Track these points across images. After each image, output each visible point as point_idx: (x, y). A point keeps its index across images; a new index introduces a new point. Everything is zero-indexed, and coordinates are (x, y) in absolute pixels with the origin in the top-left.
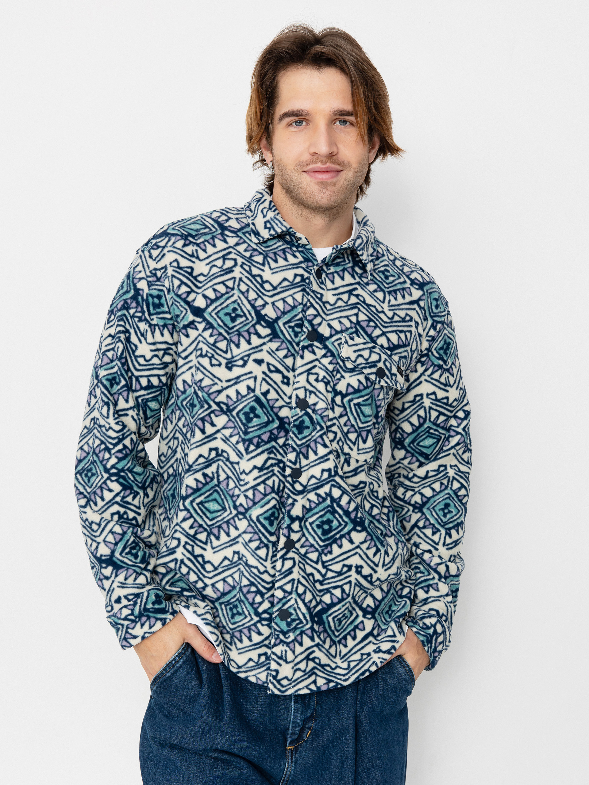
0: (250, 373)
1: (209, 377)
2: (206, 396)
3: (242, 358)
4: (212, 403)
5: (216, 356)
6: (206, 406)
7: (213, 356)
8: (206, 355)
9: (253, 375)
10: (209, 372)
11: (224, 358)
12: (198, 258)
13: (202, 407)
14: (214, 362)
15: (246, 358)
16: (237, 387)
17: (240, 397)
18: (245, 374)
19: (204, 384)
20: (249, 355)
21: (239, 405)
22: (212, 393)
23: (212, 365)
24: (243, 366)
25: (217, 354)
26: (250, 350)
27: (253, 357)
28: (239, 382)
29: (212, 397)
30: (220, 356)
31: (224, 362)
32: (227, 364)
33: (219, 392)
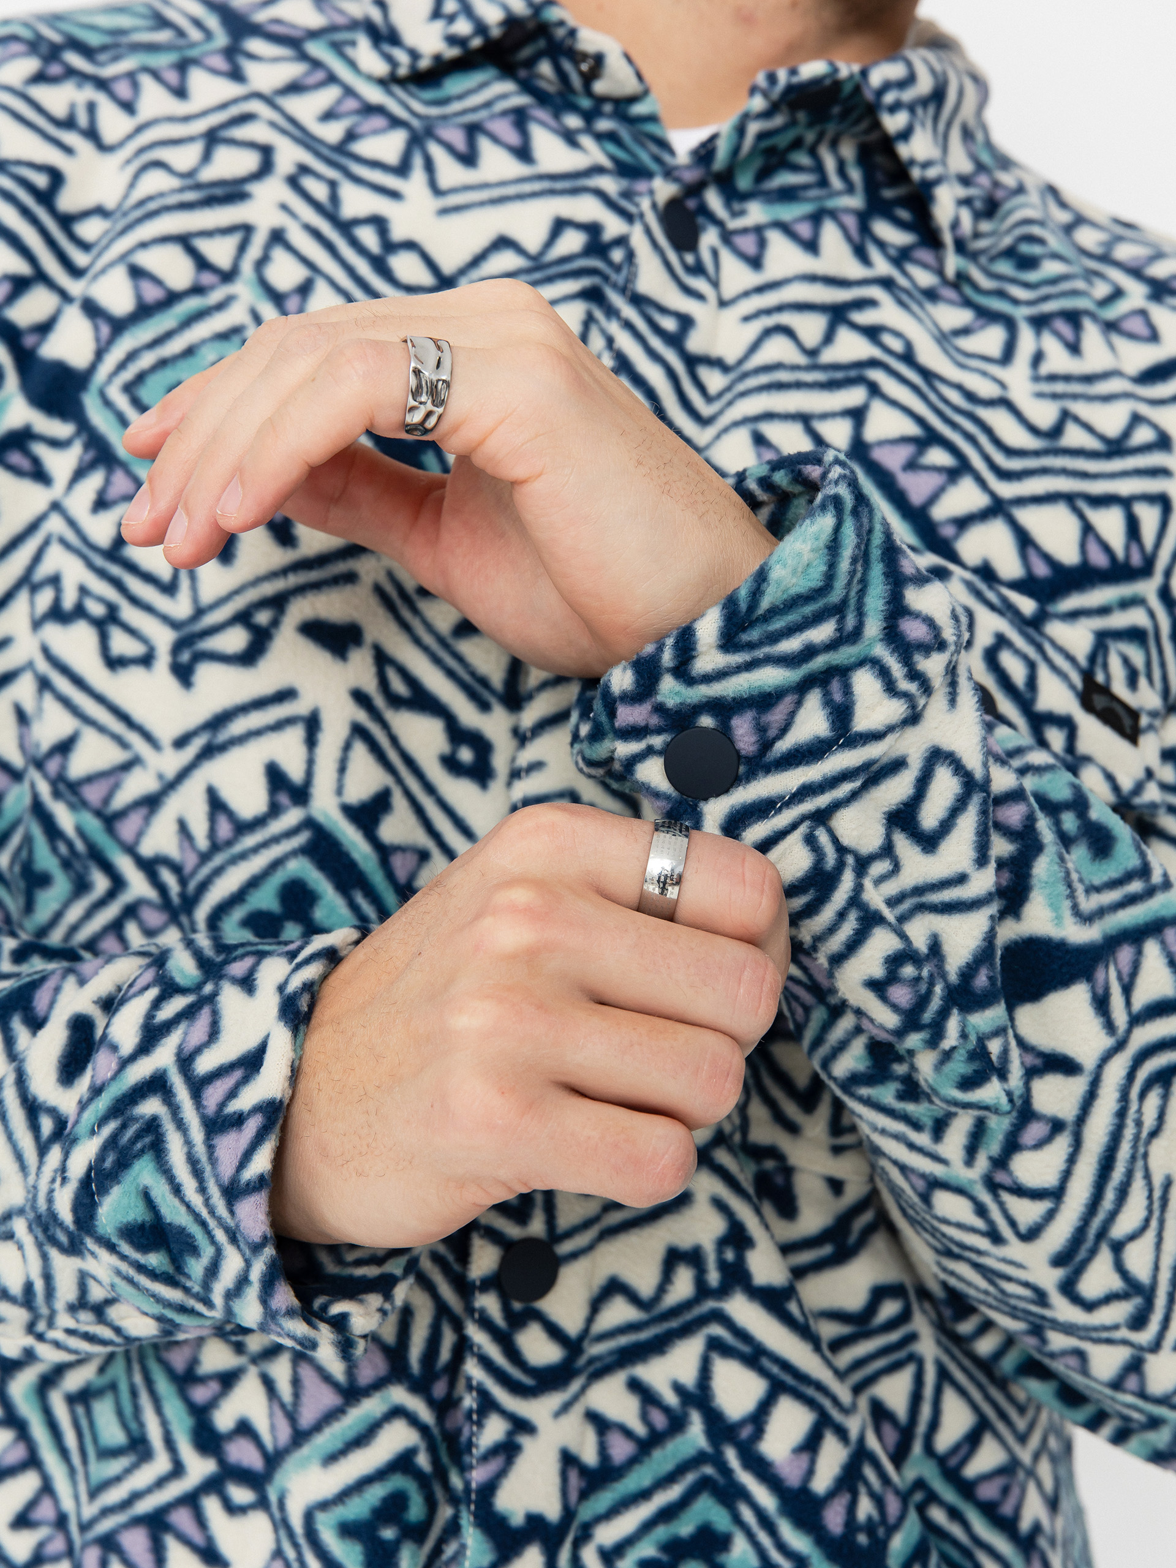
0: (285, 695)
1: (101, 729)
2: (93, 825)
3: (243, 618)
4: (125, 865)
5: (130, 614)
6: (101, 883)
7: (112, 616)
8: (80, 612)
9: (299, 707)
10: (100, 699)
11: (166, 619)
12: (92, 134)
13: (81, 886)
14: (122, 644)
15: (263, 618)
16: (217, 771)
17: (225, 829)
18: (260, 704)
19: (80, 765)
20: (278, 603)
21: (218, 872)
22: (122, 814)
23: (115, 663)
24: (249, 657)
25: (134, 601)
26: (284, 571)
27: (300, 610)
28: (223, 748)
29: (127, 829)
30: (148, 608)
31: (163, 638)
32: (177, 648)
33: (151, 803)
